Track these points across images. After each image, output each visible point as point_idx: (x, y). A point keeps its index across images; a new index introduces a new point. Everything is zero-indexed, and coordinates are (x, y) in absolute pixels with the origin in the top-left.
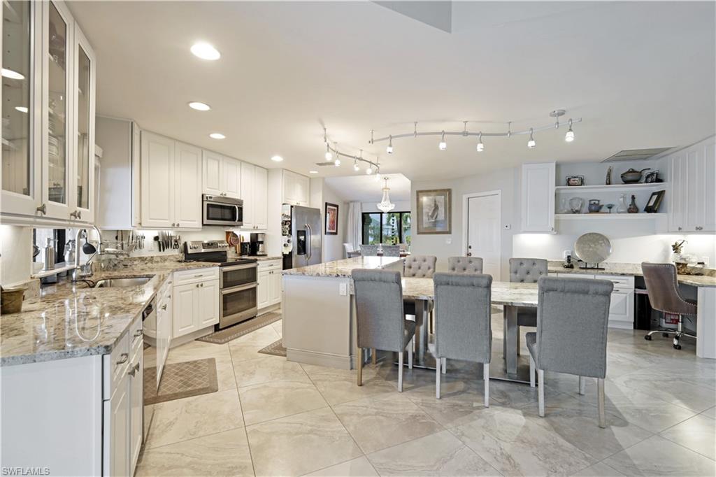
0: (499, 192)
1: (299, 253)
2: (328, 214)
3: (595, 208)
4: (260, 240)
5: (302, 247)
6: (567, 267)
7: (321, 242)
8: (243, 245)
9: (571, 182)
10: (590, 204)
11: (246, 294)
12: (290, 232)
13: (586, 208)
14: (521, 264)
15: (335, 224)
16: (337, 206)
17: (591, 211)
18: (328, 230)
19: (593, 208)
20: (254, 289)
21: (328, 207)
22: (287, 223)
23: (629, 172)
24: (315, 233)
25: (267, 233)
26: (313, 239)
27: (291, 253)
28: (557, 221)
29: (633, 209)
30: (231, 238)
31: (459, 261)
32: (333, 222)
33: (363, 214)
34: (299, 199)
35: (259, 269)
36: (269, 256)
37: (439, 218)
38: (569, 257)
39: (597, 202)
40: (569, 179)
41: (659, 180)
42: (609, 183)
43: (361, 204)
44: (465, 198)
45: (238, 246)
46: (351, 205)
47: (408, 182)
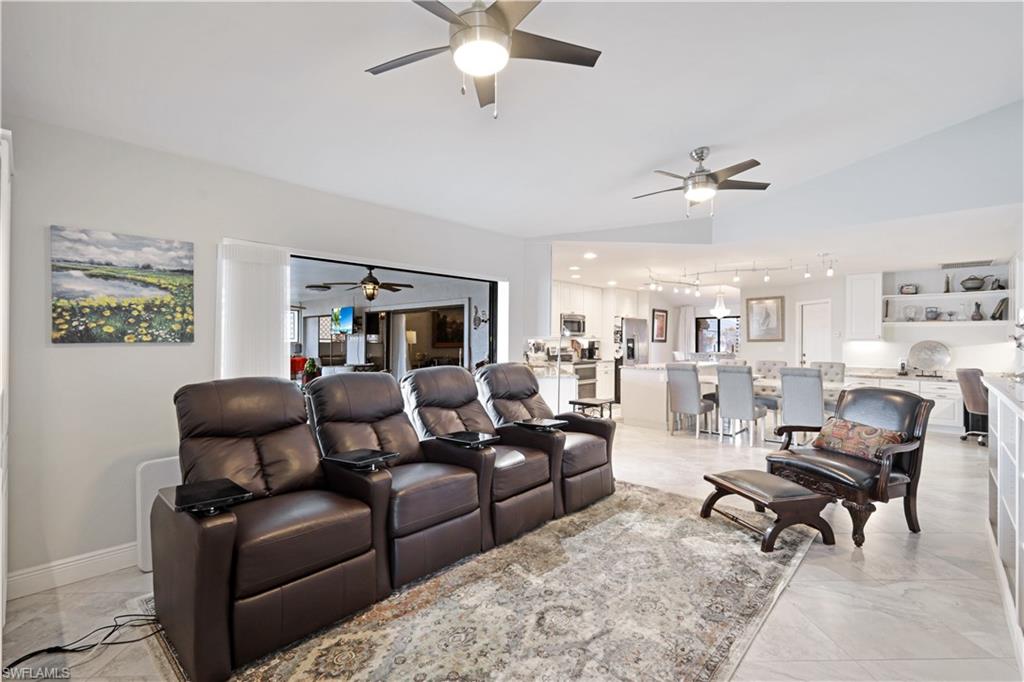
0: (829, 300)
1: (628, 358)
2: (656, 321)
3: (935, 316)
4: (596, 346)
5: (631, 353)
6: (900, 374)
7: (648, 348)
8: (583, 350)
9: (904, 290)
10: (927, 313)
11: (587, 387)
12: (621, 340)
13: (923, 317)
14: (832, 367)
15: (664, 330)
16: (666, 312)
17: (928, 319)
18: (655, 338)
19: (930, 315)
20: (594, 384)
21: (656, 313)
22: (618, 333)
23: (970, 279)
24: (643, 341)
25: (602, 341)
26: (640, 347)
27: (622, 358)
28: (885, 330)
29: (978, 316)
30: (575, 345)
31: (764, 364)
32: (661, 329)
33: (697, 319)
34: (628, 312)
35: (598, 369)
36: (603, 359)
37: (770, 326)
38: (903, 364)
39: (934, 310)
40: (902, 287)
41: (1002, 287)
42: (948, 291)
43: (695, 309)
44: (798, 304)
45: (580, 351)
46: (683, 310)
47: (739, 291)
